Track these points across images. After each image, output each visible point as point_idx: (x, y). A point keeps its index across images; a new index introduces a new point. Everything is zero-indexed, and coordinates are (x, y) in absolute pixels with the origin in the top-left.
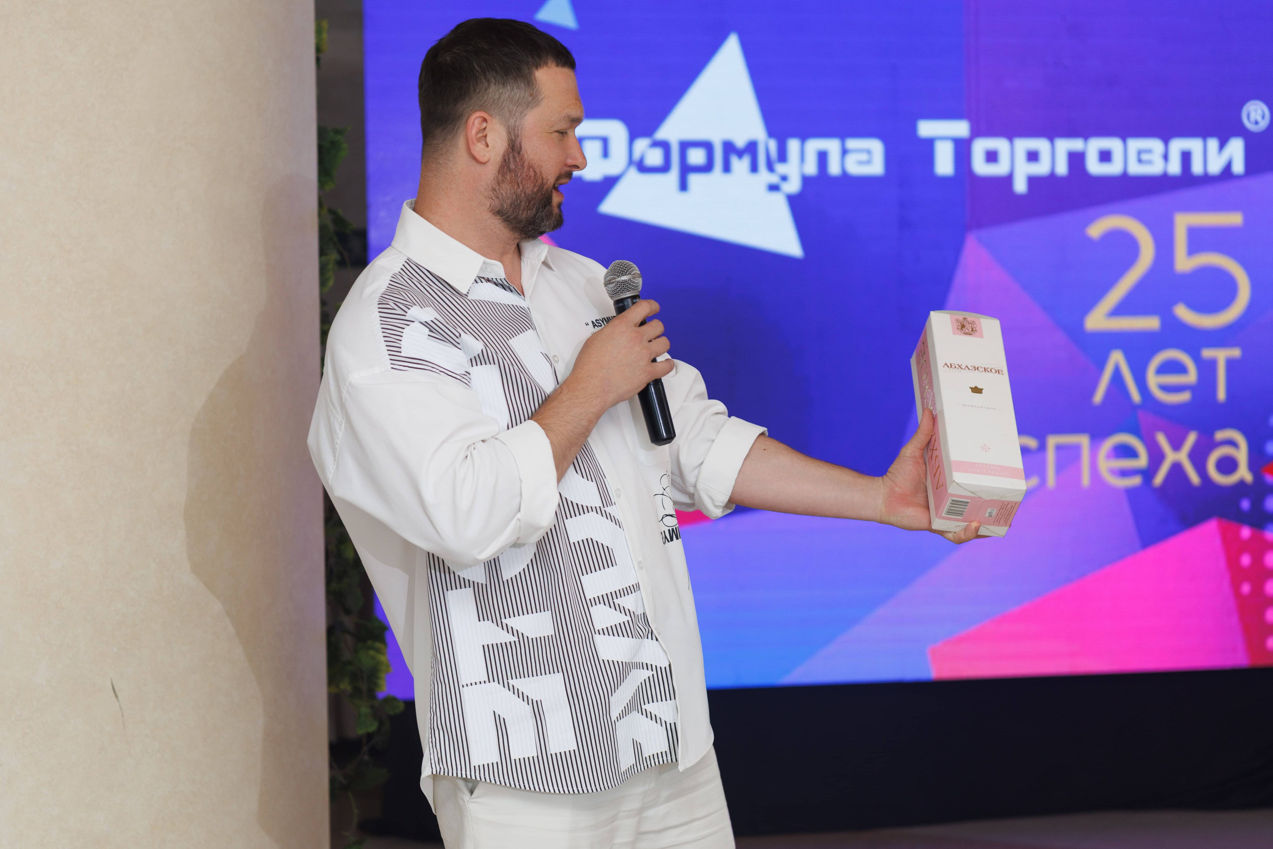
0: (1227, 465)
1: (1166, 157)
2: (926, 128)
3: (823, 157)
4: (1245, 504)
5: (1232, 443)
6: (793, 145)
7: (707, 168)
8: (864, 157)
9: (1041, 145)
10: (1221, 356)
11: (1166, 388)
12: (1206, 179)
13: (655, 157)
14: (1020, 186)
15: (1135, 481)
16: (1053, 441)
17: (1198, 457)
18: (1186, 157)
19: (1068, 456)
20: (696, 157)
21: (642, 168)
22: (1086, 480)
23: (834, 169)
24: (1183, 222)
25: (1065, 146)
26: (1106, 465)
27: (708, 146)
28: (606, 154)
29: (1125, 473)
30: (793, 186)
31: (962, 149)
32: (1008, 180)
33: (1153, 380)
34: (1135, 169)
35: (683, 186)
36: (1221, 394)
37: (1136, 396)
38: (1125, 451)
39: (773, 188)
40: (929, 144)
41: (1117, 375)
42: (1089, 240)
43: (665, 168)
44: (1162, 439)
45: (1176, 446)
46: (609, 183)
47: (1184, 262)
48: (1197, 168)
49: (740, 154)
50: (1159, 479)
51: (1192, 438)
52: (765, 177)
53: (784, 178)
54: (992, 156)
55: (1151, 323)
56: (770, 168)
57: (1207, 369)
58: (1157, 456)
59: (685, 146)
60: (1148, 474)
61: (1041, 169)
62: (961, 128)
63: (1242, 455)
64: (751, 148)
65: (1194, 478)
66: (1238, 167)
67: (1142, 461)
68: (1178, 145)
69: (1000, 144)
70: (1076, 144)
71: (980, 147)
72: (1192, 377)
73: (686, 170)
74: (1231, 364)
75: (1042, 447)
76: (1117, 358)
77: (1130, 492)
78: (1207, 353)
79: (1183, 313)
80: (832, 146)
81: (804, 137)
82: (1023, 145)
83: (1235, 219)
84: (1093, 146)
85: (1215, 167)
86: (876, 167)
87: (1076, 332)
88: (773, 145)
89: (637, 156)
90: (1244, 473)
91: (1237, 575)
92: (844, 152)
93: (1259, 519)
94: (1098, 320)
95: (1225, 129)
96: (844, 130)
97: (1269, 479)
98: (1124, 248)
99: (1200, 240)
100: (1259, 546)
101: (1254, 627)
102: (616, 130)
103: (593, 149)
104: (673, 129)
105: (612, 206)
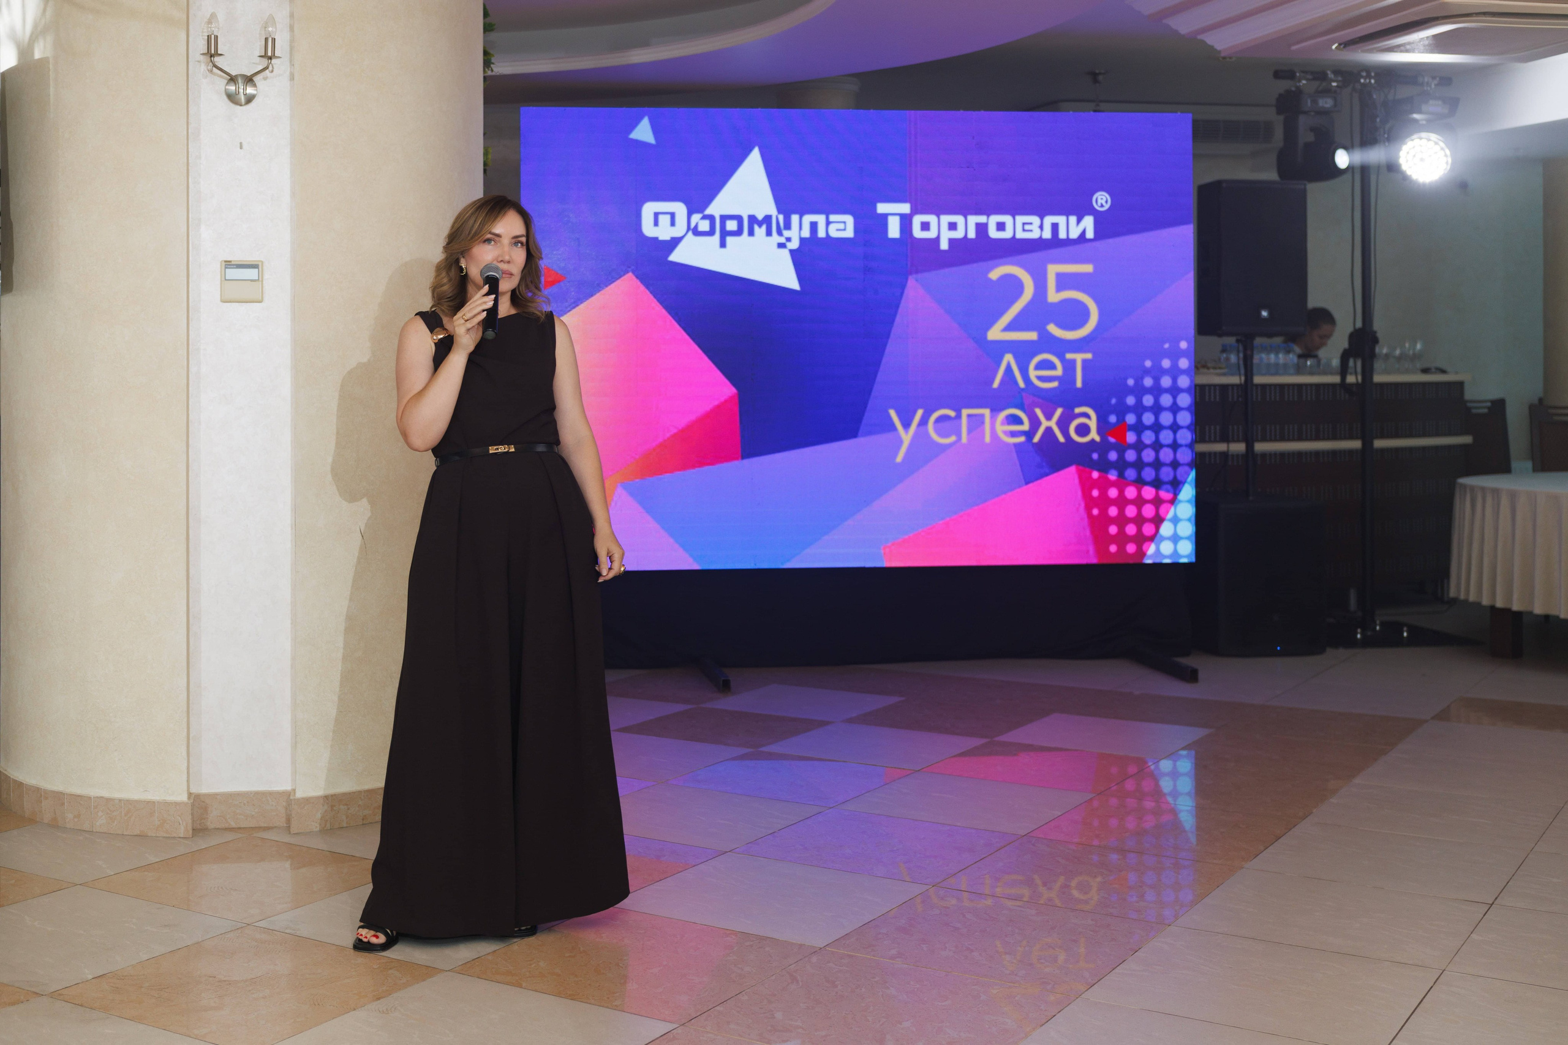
0: (1083, 430)
1: (1041, 227)
2: (882, 208)
3: (814, 226)
4: (1095, 456)
5: (1087, 416)
6: (795, 218)
7: (738, 233)
8: (842, 226)
9: (959, 219)
10: (1079, 358)
11: (1041, 379)
12: (1068, 242)
13: (704, 226)
14: (944, 245)
15: (1022, 439)
16: (965, 412)
17: (1063, 425)
18: (1055, 227)
19: (976, 422)
20: (732, 225)
21: (696, 232)
22: (988, 439)
23: (821, 234)
24: (1053, 270)
25: (973, 220)
26: (1001, 428)
27: (739, 218)
28: (673, 224)
29: (1013, 434)
30: (794, 245)
31: (906, 222)
32: (936, 241)
33: (1033, 374)
34: (1020, 235)
35: (723, 245)
36: (1079, 384)
37: (1022, 384)
38: (1015, 420)
39: (781, 246)
40: (885, 217)
41: (1009, 368)
42: (989, 281)
43: (711, 233)
44: (1039, 412)
45: (1049, 417)
46: (675, 242)
47: (1054, 296)
48: (1062, 235)
49: (760, 224)
50: (1036, 439)
51: (1059, 412)
52: (776, 239)
53: (789, 239)
54: (925, 226)
55: (1032, 336)
56: (780, 233)
57: (1069, 366)
58: (1035, 423)
59: (724, 218)
60: (1029, 435)
61: (959, 234)
62: (905, 208)
63: (1093, 424)
64: (767, 219)
65: (1061, 439)
66: (1090, 234)
67: (1026, 427)
68: (1049, 220)
69: (931, 219)
70: (982, 219)
71: (917, 220)
72: (1059, 372)
73: (725, 234)
74: (1084, 361)
75: (959, 416)
76: (1009, 358)
77: (1018, 447)
78: (1069, 356)
79: (1052, 329)
80: (820, 219)
81: (802, 213)
82: (946, 219)
83: (1088, 268)
84: (994, 220)
85: (1074, 234)
86: (849, 233)
87: (981, 341)
88: (781, 218)
89: (693, 225)
90: (1094, 435)
91: (1089, 503)
92: (828, 223)
93: (1104, 466)
94: (995, 333)
95: (1081, 210)
96: (828, 209)
97: (1112, 440)
98: (1014, 287)
99: (1064, 282)
100: (1104, 485)
101: (1102, 539)
102: (679, 208)
103: (664, 220)
104: (716, 208)
105: (676, 256)
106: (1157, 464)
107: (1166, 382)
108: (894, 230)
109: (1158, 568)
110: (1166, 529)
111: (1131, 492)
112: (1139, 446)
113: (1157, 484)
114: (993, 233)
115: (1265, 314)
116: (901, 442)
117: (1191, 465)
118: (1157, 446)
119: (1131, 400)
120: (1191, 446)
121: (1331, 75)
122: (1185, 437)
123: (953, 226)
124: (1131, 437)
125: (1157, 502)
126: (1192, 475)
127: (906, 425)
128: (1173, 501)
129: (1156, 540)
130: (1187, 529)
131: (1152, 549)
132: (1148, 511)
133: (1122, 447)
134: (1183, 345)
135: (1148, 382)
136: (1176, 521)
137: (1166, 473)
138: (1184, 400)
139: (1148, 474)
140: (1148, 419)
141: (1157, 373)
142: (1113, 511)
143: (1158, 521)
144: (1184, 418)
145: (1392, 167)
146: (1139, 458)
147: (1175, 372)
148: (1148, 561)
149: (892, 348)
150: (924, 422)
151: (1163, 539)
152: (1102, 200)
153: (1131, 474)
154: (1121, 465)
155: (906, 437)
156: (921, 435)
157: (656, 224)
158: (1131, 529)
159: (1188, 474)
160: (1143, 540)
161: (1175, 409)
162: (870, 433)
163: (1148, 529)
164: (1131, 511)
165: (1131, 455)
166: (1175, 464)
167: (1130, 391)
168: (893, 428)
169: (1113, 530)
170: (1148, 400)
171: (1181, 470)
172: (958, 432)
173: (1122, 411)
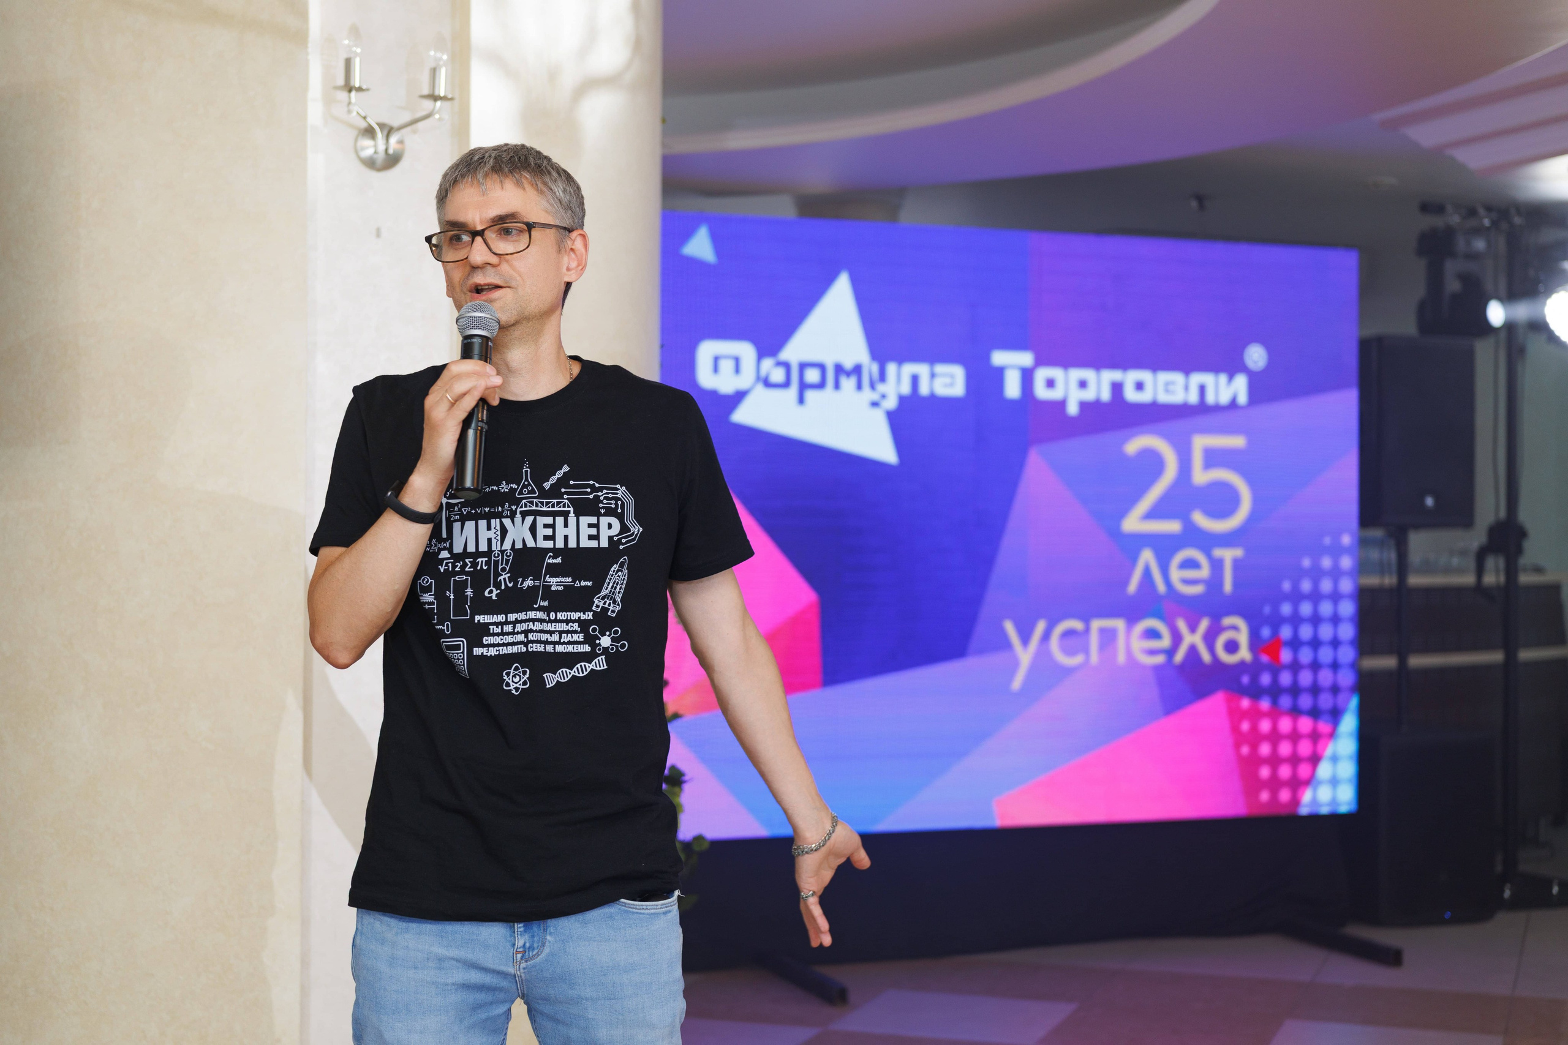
0: (1232, 647)
1: (1187, 388)
2: (999, 358)
3: (915, 379)
4: (1245, 680)
5: (1235, 628)
6: (891, 368)
7: (821, 385)
8: (947, 380)
9: (1089, 374)
10: (1228, 555)
11: (1188, 582)
12: (1217, 408)
13: (778, 376)
14: (1073, 409)
15: (1160, 659)
16: (1096, 624)
17: (1210, 638)
18: (1202, 389)
19: (1108, 636)
20: (812, 376)
21: (767, 384)
22: (1121, 658)
23: (924, 390)
24: (1200, 443)
25: (1110, 376)
26: (1138, 645)
27: (822, 367)
28: (737, 370)
29: (1152, 652)
30: (891, 403)
31: (1027, 376)
32: (1061, 404)
33: (1176, 575)
34: (1163, 398)
35: (801, 400)
36: (1228, 586)
37: (1161, 588)
38: (1152, 634)
39: (875, 404)
40: (1000, 372)
41: (1147, 570)
42: (1124, 457)
43: (786, 384)
44: (1182, 625)
45: (1193, 629)
46: (739, 396)
47: (1201, 476)
48: (1210, 399)
49: (848, 374)
50: (1179, 657)
51: (1204, 624)
52: (868, 395)
53: (884, 396)
54: (1050, 383)
55: (1173, 527)
56: (873, 386)
57: (1217, 565)
58: (1177, 638)
59: (803, 366)
60: (1171, 652)
61: (1089, 395)
62: (1026, 359)
63: (1243, 638)
64: (857, 370)
65: (1206, 657)
66: (1243, 399)
67: (1166, 642)
68: (1197, 378)
69: (1056, 373)
70: (1116, 375)
71: (1042, 375)
72: (1205, 572)
73: (803, 386)
74: (1236, 563)
75: (1087, 630)
76: (1147, 556)
77: (1157, 668)
78: (1218, 552)
79: (1200, 519)
80: (922, 369)
81: (901, 360)
82: (1076, 374)
83: (1237, 442)
84: (1130, 378)
85: (1224, 398)
86: (958, 389)
87: (1116, 534)
88: (875, 368)
89: (763, 373)
90: (1244, 654)
91: (1239, 739)
92: (933, 376)
93: (1255, 692)
94: (1133, 523)
95: (1232, 365)
96: (933, 357)
97: (1265, 659)
98: (1152, 463)
99: (1213, 458)
100: (1255, 715)
101: (1252, 785)
102: (746, 350)
103: (727, 366)
104: (795, 350)
105: (742, 415)
106: (1315, 690)
107: (1326, 586)
108: (1012, 389)
109: (1315, 819)
110: (1324, 770)
111: (1285, 725)
112: (1295, 667)
113: (1315, 713)
114: (1131, 395)
115: (1429, 501)
116: (1015, 664)
117: (1353, 689)
118: (1315, 666)
119: (1286, 609)
120: (1353, 666)
121: (1482, 211)
122: (1347, 654)
123: (1083, 384)
124: (1286, 656)
125: (1315, 737)
126: (1354, 702)
127: (1025, 640)
128: (1332, 735)
129: (1314, 782)
130: (1348, 769)
131: (1307, 796)
132: (1305, 748)
133: (1276, 668)
134: (1346, 540)
135: (1306, 586)
136: (1335, 759)
137: (1325, 701)
138: (1347, 608)
139: (1305, 701)
140: (1306, 632)
141: (1316, 574)
142: (1265, 749)
143: (1315, 759)
144: (1347, 631)
145: (1539, 327)
146: (1295, 682)
147: (1336, 574)
148: (1304, 811)
149: (1010, 542)
150: (1046, 636)
151: (1320, 783)
152: (1256, 356)
153: (1285, 702)
154: (1275, 691)
155: (1025, 656)
156: (1043, 654)
157: (716, 369)
158: (1285, 772)
159: (1348, 701)
160: (1298, 784)
161: (1336, 620)
162: (981, 652)
163: (1304, 770)
164: (1285, 749)
165: (1285, 678)
166: (1335, 689)
167: (1286, 597)
168: (1007, 645)
169: (1265, 772)
170: (1306, 609)
171: (1341, 697)
172: (1086, 651)
173: (1276, 622)
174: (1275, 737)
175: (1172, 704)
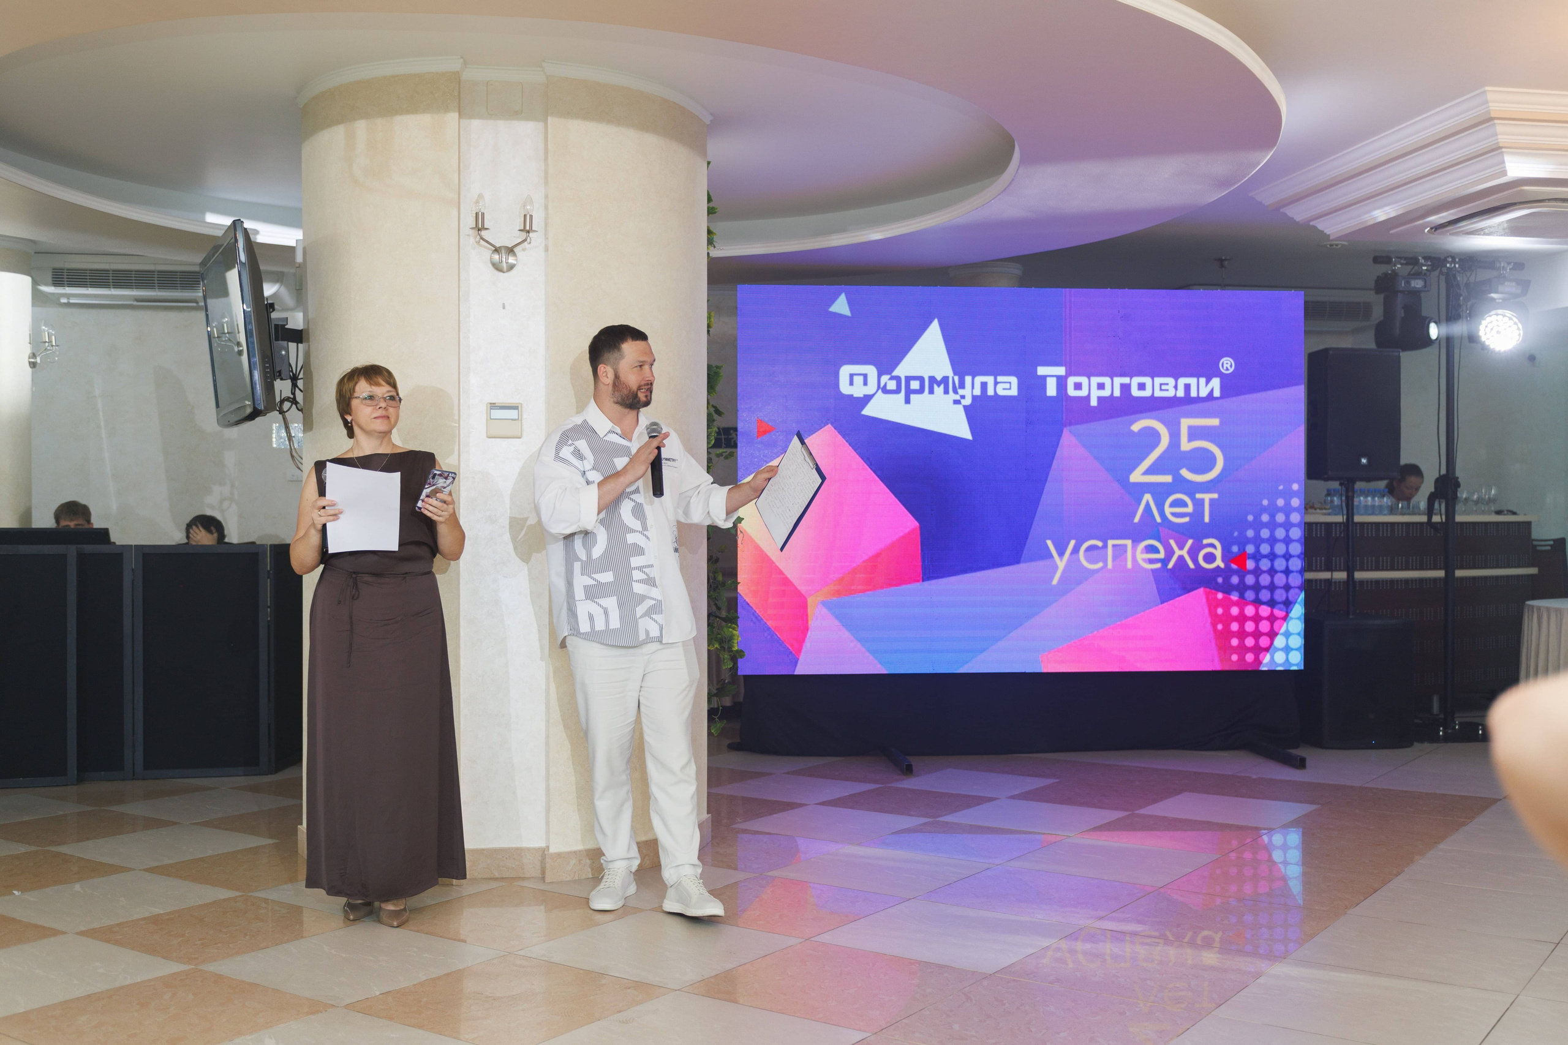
0: (1210, 558)
1: (1176, 387)
2: (1042, 371)
3: (984, 385)
4: (1220, 580)
5: (1213, 546)
6: (968, 379)
7: (921, 391)
8: (1007, 386)
9: (1106, 380)
10: (1207, 497)
11: (1176, 515)
12: (1198, 400)
13: (892, 385)
14: (1094, 402)
15: (1158, 566)
16: (1110, 543)
17: (1193, 553)
18: (1187, 387)
19: (1120, 551)
20: (915, 385)
21: (885, 391)
22: (1129, 565)
23: (990, 392)
24: (1185, 423)
25: (1119, 381)
26: (1141, 556)
27: (921, 379)
28: (865, 383)
29: (1151, 561)
30: (968, 401)
31: (1061, 382)
32: (1087, 399)
33: (1168, 510)
34: (1158, 394)
35: (907, 401)
36: (1207, 519)
37: (1158, 519)
38: (1151, 549)
39: (956, 402)
40: (1044, 378)
41: (1148, 506)
42: (1132, 433)
43: (897, 391)
44: (1173, 543)
45: (1181, 547)
46: (868, 398)
47: (1186, 446)
48: (1194, 394)
49: (939, 384)
50: (1171, 565)
51: (1190, 542)
52: (952, 396)
53: (963, 397)
54: (1078, 386)
55: (1168, 479)
56: (956, 392)
57: (1199, 504)
58: (1170, 553)
59: (909, 379)
60: (1165, 562)
61: (1106, 393)
62: (1061, 371)
63: (1218, 553)
64: (945, 380)
65: (1192, 566)
66: (1217, 393)
67: (1162, 555)
68: (1182, 381)
69: (1083, 380)
70: (1126, 380)
71: (1071, 381)
72: (1190, 509)
73: (909, 392)
74: (1213, 502)
75: (1105, 546)
76: (1147, 497)
77: (1154, 571)
78: (1198, 496)
79: (1185, 473)
80: (990, 380)
82: (1095, 380)
83: (1215, 422)
84: (1136, 381)
85: (1204, 393)
86: (1014, 392)
87: (1124, 482)
88: (956, 379)
89: (882, 385)
90: (1219, 563)
91: (1215, 619)
92: (996, 383)
93: (1227, 589)
94: (1137, 476)
95: (1209, 372)
96: (996, 371)
97: (1234, 566)
98: (1153, 437)
99: (1195, 433)
100: (1227, 604)
101: (1224, 649)
102: (871, 371)
103: (859, 380)
104: (903, 370)
105: (869, 411)
106: (1272, 587)
107: (1280, 518)
108: (1051, 390)
109: (1273, 674)
110: (1279, 642)
111: (1250, 611)
112: (1257, 572)
113: (1272, 604)
114: (1135, 392)
115: (1364, 461)
116: (1057, 567)
117: (1301, 589)
118: (1272, 572)
119: (1250, 533)
120: (1301, 573)
121: (1422, 261)
122: (1296, 564)
123: (1101, 386)
124: (1250, 564)
125: (1272, 619)
126: (1301, 597)
127: (1061, 554)
128: (1285, 618)
129: (1271, 650)
130: (1297, 642)
131: (1267, 659)
132: (1265, 626)
133: (1243, 571)
134: (1295, 487)
135: (1265, 518)
136: (1287, 635)
137: (1280, 595)
138: (1296, 533)
139: (1265, 595)
140: (1265, 549)
141: (1273, 511)
142: (1235, 627)
143: (1273, 635)
144: (1296, 549)
145: (1473, 339)
146: (1257, 582)
147: (1288, 510)
148: (1264, 668)
149: (1049, 490)
150: (1076, 551)
151: (1277, 650)
153: (1250, 595)
154: (1242, 588)
155: (1061, 564)
156: (1073, 562)
157: (851, 383)
158: (1250, 642)
159: (1298, 596)
160: (1258, 650)
161: (1287, 541)
162: (1030, 560)
163: (1264, 641)
164: (1250, 626)
165: (1250, 580)
166: (1287, 587)
167: (1250, 525)
168: (1050, 555)
169: (1235, 642)
170: (1265, 533)
171: (1292, 592)
172: (1105, 562)
173: (1243, 542)
174: (1242, 619)
175: (1165, 596)
